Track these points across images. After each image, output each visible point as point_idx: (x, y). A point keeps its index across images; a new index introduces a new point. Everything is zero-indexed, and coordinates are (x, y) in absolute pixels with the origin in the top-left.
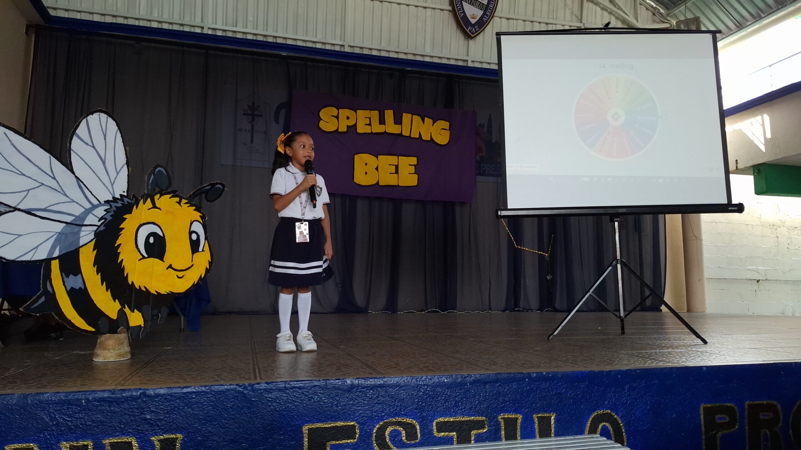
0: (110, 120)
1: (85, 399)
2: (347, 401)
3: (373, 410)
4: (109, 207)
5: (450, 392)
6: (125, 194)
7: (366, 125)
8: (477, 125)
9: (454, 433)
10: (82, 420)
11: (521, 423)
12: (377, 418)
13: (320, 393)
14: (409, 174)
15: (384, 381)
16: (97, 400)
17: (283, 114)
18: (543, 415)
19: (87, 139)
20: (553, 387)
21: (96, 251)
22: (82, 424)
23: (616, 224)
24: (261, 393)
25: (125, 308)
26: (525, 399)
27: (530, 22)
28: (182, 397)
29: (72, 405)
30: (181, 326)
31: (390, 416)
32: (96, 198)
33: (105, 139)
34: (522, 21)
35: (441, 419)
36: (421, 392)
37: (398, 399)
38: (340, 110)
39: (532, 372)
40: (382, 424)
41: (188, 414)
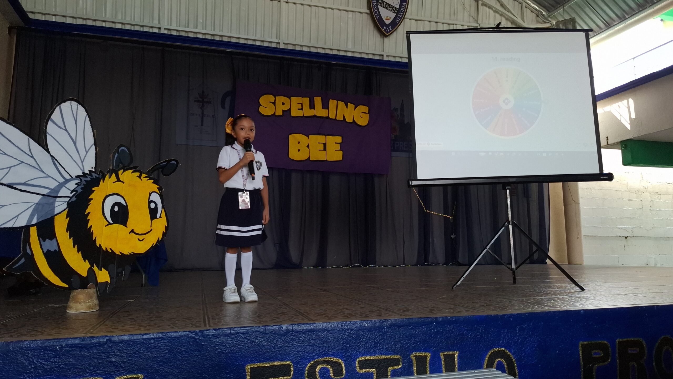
0: (80, 107)
1: (59, 346)
2: (283, 344)
3: (305, 351)
4: (80, 181)
5: (370, 335)
6: (93, 170)
7: (299, 109)
8: (392, 108)
9: (374, 370)
10: (57, 364)
11: (429, 360)
12: (308, 358)
13: (260, 337)
14: (335, 150)
15: (314, 327)
16: (70, 346)
17: (228, 100)
18: (448, 353)
19: (60, 123)
20: (457, 329)
21: (68, 219)
22: (56, 367)
23: (508, 191)
24: (210, 338)
25: (94, 267)
26: (433, 339)
27: (435, 23)
28: (142, 342)
29: (47, 351)
30: (142, 281)
31: (319, 356)
32: (68, 173)
33: (76, 123)
34: (428, 22)
35: (362, 358)
36: (346, 335)
37: (326, 341)
38: (276, 97)
39: (439, 317)
40: (313, 363)
41: (147, 357)
